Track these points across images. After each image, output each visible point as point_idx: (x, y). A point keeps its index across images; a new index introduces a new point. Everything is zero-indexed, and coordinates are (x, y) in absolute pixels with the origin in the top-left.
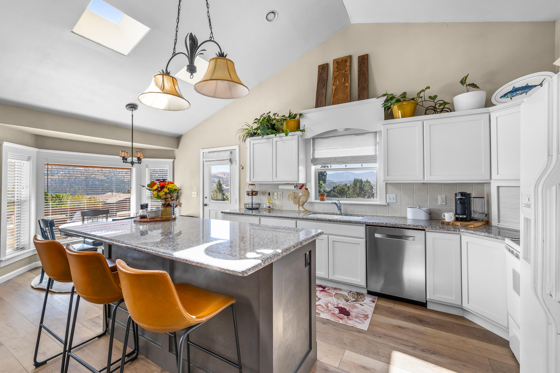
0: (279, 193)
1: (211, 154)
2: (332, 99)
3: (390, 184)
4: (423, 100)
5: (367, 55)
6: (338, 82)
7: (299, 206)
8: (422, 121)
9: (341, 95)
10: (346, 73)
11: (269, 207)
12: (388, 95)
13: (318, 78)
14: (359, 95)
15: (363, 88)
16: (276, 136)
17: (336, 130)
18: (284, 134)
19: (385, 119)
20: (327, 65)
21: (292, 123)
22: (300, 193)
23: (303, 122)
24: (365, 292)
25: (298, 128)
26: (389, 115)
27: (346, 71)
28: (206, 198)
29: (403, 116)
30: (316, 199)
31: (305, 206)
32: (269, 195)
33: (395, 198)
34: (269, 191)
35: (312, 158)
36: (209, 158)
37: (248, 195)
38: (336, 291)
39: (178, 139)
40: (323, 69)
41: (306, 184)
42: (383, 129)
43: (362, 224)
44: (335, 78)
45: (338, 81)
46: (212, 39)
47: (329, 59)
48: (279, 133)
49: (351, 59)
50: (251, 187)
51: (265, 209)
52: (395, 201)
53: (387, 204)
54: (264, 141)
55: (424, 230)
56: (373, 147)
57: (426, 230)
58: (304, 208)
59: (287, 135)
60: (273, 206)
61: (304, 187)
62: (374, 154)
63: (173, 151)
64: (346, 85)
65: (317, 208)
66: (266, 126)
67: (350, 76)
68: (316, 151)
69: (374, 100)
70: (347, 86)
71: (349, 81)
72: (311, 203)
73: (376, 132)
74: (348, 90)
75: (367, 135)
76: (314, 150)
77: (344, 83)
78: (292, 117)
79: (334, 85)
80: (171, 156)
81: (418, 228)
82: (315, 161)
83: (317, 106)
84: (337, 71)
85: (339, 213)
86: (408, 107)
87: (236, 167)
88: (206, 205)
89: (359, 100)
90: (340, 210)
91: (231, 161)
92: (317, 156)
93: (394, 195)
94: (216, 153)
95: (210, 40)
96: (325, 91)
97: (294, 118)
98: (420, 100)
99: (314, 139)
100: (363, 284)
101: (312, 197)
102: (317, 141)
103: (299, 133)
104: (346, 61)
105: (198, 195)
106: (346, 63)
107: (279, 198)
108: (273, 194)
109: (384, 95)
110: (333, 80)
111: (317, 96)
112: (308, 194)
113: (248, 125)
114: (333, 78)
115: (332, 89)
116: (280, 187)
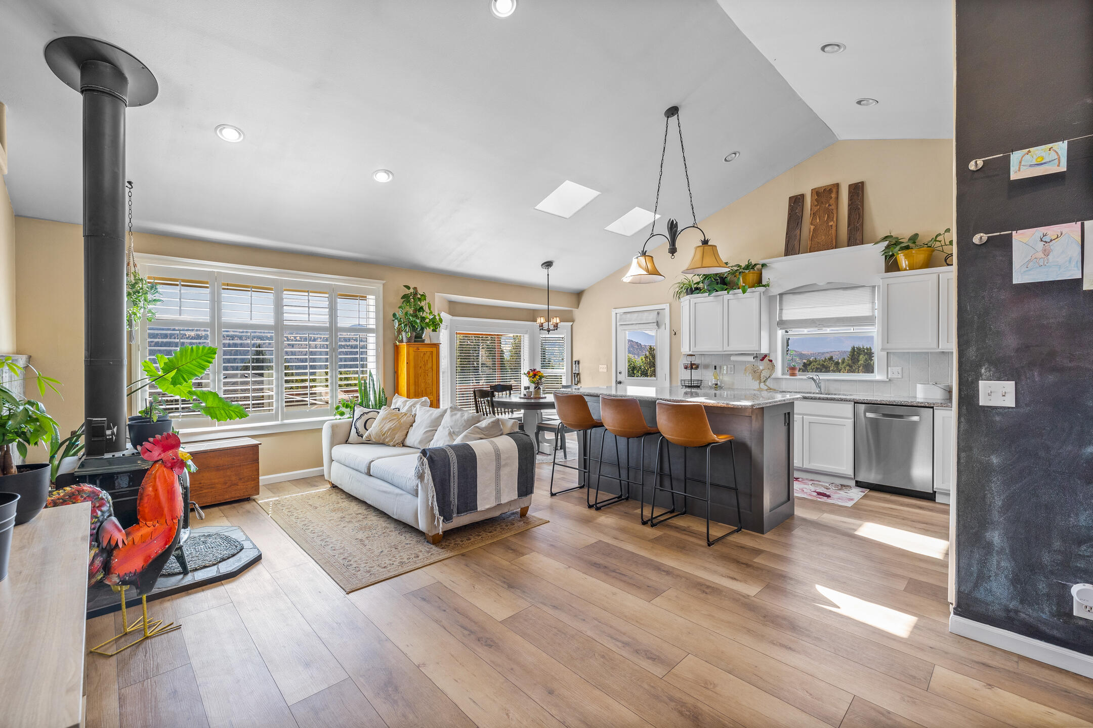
0: (729, 366)
1: (628, 315)
2: (809, 242)
3: (894, 353)
4: (943, 244)
5: (862, 183)
6: (818, 220)
7: (760, 383)
8: (937, 274)
9: (822, 238)
10: (830, 207)
11: (716, 384)
12: (890, 239)
13: (789, 214)
14: (850, 237)
15: (855, 228)
16: (728, 293)
17: (815, 284)
18: (740, 291)
19: (885, 272)
20: (803, 196)
21: (751, 276)
22: (761, 366)
23: (766, 276)
24: (853, 483)
25: (759, 282)
26: (892, 265)
27: (830, 205)
28: (620, 373)
29: (912, 267)
30: (783, 374)
31: (767, 383)
32: (715, 369)
33: (900, 372)
34: (714, 364)
35: (778, 320)
36: (626, 321)
37: (686, 368)
38: (812, 482)
39: (578, 295)
40: (796, 202)
41: (769, 354)
42: (881, 283)
43: (849, 401)
44: (814, 215)
45: (818, 218)
46: (696, 226)
47: (806, 188)
48: (732, 289)
49: (838, 189)
50: (690, 359)
51: (711, 388)
52: (900, 376)
53: (888, 380)
54: (711, 298)
55: (933, 407)
56: (869, 306)
57: (934, 408)
58: (766, 386)
59: (744, 292)
60: (721, 382)
61: (767, 358)
62: (871, 314)
63: (572, 311)
64: (831, 224)
65: (784, 386)
66: (713, 280)
67: (836, 212)
68: (784, 311)
69: (869, 246)
70: (831, 226)
71: (835, 219)
72: (777, 379)
73: (874, 287)
74: (833, 231)
75: (861, 289)
76: (781, 309)
77: (827, 222)
78: (750, 267)
79: (811, 224)
80: (568, 317)
81: (923, 405)
82: (782, 324)
83: (787, 254)
84: (816, 206)
85: (817, 392)
86: (920, 256)
87: (665, 333)
88: (620, 383)
89: (849, 246)
90: (820, 387)
91: (658, 324)
92: (784, 318)
93: (899, 369)
94: (636, 315)
95: (694, 227)
96: (799, 232)
97: (753, 268)
98: (938, 244)
99: (781, 295)
100: (850, 472)
101: (778, 372)
102: (785, 297)
103: (762, 289)
104: (830, 191)
105: (609, 369)
106: (830, 194)
107: (729, 372)
108: (721, 367)
109: (885, 238)
110: (811, 217)
111: (787, 240)
112: (773, 367)
113: (687, 279)
114: (811, 214)
115: (810, 229)
116: (733, 358)
